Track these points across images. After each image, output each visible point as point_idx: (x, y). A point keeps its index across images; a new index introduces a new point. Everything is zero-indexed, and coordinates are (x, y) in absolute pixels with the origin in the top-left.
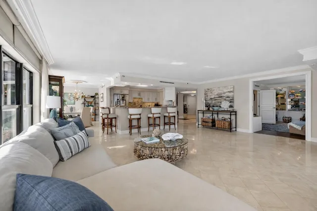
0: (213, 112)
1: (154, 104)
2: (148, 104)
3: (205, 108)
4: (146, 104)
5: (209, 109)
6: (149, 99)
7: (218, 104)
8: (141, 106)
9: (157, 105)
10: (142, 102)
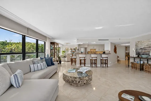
0: (141, 59)
1: (102, 52)
2: (99, 52)
3: (135, 56)
4: (98, 52)
5: (138, 56)
6: (99, 49)
7: (148, 53)
8: (95, 53)
9: (104, 53)
10: (96, 51)
